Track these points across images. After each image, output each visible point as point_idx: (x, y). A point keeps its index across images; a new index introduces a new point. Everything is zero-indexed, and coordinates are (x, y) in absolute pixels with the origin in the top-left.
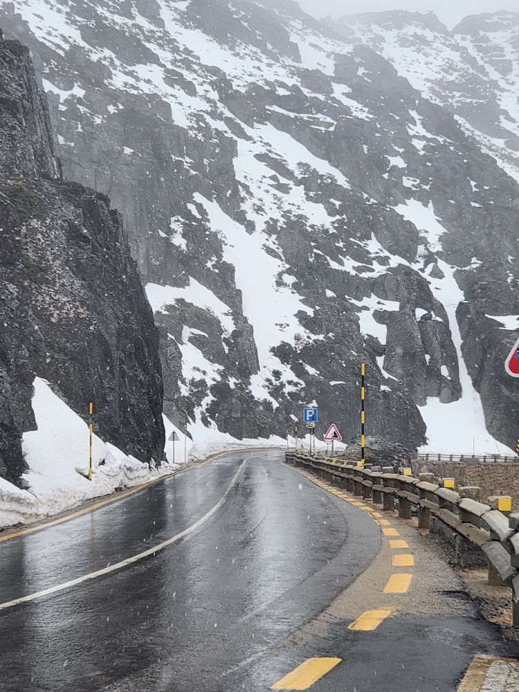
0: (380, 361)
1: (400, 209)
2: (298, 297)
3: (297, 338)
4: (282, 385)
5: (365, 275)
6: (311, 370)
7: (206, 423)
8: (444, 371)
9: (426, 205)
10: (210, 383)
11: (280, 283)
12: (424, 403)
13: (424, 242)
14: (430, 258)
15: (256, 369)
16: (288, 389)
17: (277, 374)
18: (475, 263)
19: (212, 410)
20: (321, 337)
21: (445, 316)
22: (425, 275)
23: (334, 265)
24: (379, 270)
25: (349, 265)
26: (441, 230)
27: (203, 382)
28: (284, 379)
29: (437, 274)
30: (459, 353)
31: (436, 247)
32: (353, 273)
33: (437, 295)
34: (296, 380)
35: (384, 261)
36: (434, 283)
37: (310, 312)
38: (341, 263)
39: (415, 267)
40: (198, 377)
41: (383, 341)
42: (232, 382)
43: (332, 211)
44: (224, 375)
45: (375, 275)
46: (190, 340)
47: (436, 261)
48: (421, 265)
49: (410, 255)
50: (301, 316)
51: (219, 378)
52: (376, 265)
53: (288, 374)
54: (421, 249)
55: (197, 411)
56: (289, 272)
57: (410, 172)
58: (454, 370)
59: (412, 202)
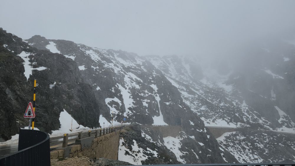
0: (147, 110)
1: (151, 86)
2: (133, 100)
3: (132, 106)
4: (129, 114)
5: (145, 96)
6: (134, 112)
7: (115, 121)
8: (157, 111)
9: (155, 85)
10: (116, 114)
11: (130, 97)
12: (154, 117)
13: (154, 91)
14: (155, 93)
15: (125, 111)
16: (130, 115)
17: (128, 112)
18: (162, 94)
19: (116, 119)
20: (136, 106)
21: (157, 102)
22: (155, 96)
23: (140, 94)
24: (147, 95)
25: (142, 94)
26: (157, 89)
27: (115, 114)
28: (130, 113)
29: (156, 96)
30: (160, 108)
31: (156, 91)
32: (143, 96)
33: (156, 99)
34: (132, 113)
35: (148, 94)
36: (156, 97)
37: (135, 102)
38: (141, 94)
39: (153, 95)
40: (114, 113)
41: (147, 107)
42: (120, 114)
43: (140, 86)
44: (119, 113)
45: (146, 96)
46: (114, 107)
47: (156, 94)
48: (154, 94)
49: (152, 93)
50: (133, 103)
51: (118, 113)
52: (146, 94)
53: (130, 112)
54: (154, 92)
55: (114, 119)
56: (131, 96)
57: (153, 80)
58: (159, 111)
59: (153, 84)
